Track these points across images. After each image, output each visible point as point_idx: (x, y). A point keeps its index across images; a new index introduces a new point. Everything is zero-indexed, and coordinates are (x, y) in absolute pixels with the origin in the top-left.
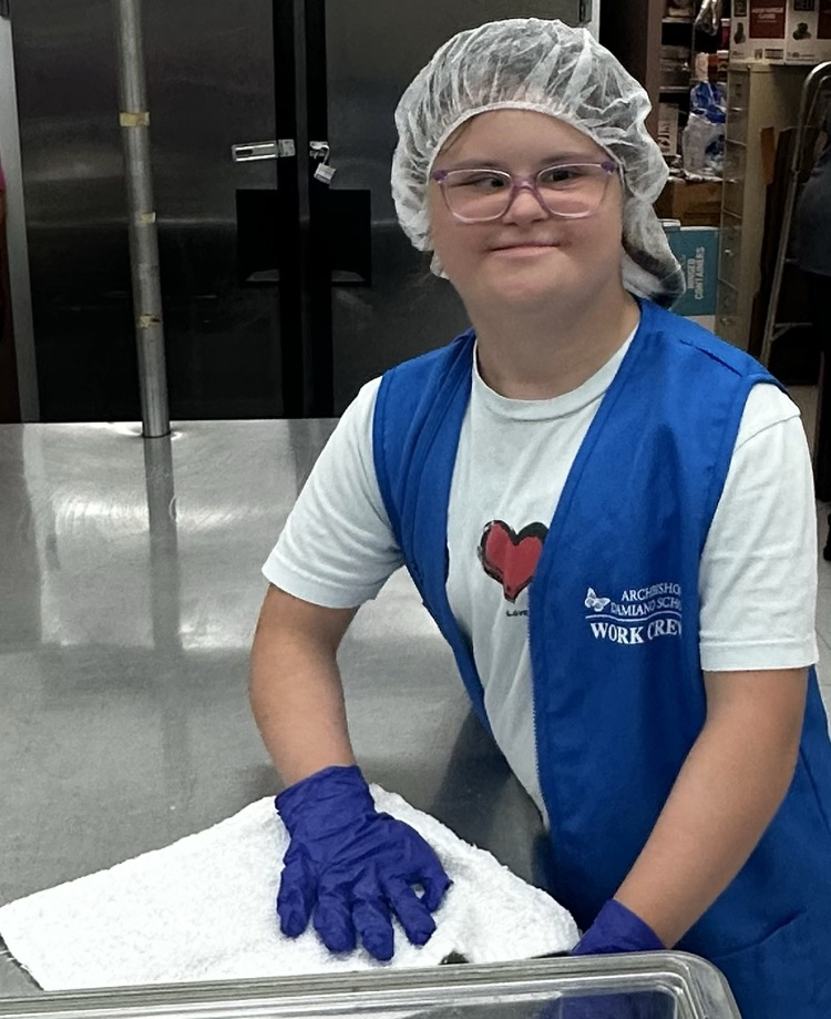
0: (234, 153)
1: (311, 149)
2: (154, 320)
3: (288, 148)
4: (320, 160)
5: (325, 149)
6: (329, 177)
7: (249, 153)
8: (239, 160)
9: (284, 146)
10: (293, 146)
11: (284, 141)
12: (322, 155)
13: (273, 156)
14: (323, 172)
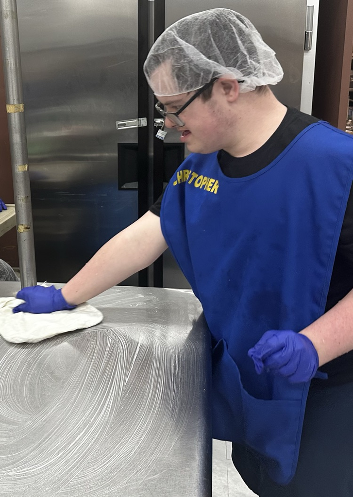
0: (117, 125)
1: (155, 122)
2: (27, 228)
3: (144, 122)
4: (159, 128)
5: (162, 122)
6: (164, 137)
7: (124, 125)
8: (119, 128)
9: (142, 121)
10: (146, 121)
11: (141, 119)
12: (160, 125)
13: (136, 126)
14: (160, 134)
